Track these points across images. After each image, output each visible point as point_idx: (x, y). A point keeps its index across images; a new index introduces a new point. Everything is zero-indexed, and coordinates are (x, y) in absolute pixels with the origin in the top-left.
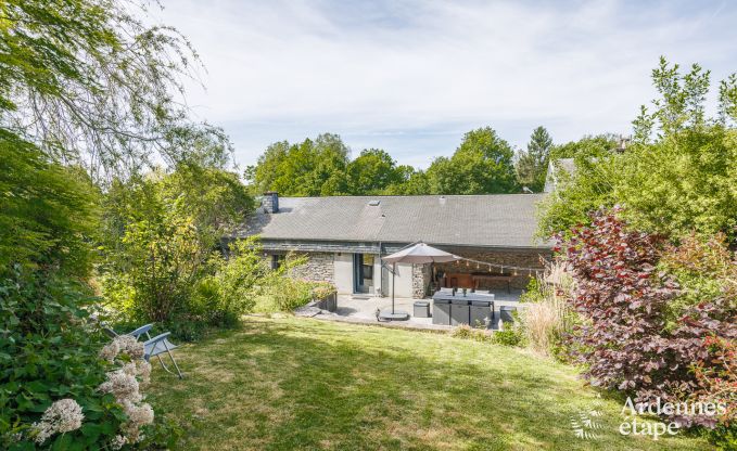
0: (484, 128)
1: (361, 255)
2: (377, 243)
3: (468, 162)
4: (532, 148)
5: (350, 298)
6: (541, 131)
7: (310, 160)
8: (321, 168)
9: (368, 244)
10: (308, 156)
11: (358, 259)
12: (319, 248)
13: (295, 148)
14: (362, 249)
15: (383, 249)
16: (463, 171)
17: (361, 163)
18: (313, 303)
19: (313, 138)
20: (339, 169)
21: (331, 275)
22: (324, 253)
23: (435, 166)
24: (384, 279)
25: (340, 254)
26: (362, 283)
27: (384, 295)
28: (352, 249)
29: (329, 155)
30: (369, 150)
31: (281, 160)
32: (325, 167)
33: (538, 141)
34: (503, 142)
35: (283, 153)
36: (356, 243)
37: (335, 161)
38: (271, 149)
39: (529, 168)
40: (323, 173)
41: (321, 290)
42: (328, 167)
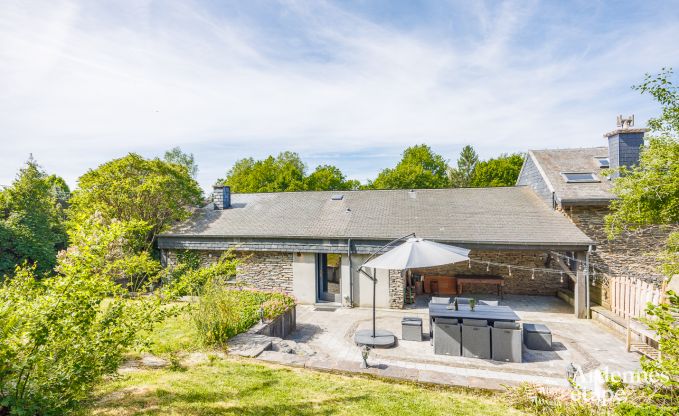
0: (420, 145)
1: (325, 255)
2: (345, 241)
3: (411, 173)
4: (461, 163)
5: (312, 308)
6: (468, 149)
7: (273, 173)
8: (280, 179)
9: (334, 241)
10: (270, 170)
11: (321, 259)
12: (274, 247)
13: (259, 164)
14: (326, 248)
15: (352, 248)
16: (408, 181)
17: (316, 176)
18: (260, 326)
19: (275, 156)
20: (297, 180)
21: (289, 280)
22: (280, 253)
23: (382, 177)
24: (354, 285)
25: (299, 254)
26: (325, 289)
27: (354, 305)
28: (314, 248)
29: (288, 168)
30: (323, 166)
31: (247, 173)
32: (284, 178)
33: (467, 158)
34: (438, 157)
35: (249, 168)
36: (320, 240)
37: (294, 173)
38: (238, 165)
39: (460, 180)
40: (283, 183)
41: (272, 305)
42: (287, 178)
